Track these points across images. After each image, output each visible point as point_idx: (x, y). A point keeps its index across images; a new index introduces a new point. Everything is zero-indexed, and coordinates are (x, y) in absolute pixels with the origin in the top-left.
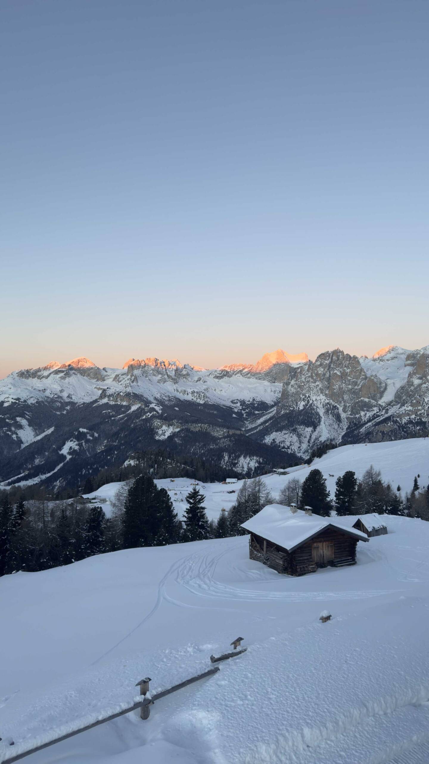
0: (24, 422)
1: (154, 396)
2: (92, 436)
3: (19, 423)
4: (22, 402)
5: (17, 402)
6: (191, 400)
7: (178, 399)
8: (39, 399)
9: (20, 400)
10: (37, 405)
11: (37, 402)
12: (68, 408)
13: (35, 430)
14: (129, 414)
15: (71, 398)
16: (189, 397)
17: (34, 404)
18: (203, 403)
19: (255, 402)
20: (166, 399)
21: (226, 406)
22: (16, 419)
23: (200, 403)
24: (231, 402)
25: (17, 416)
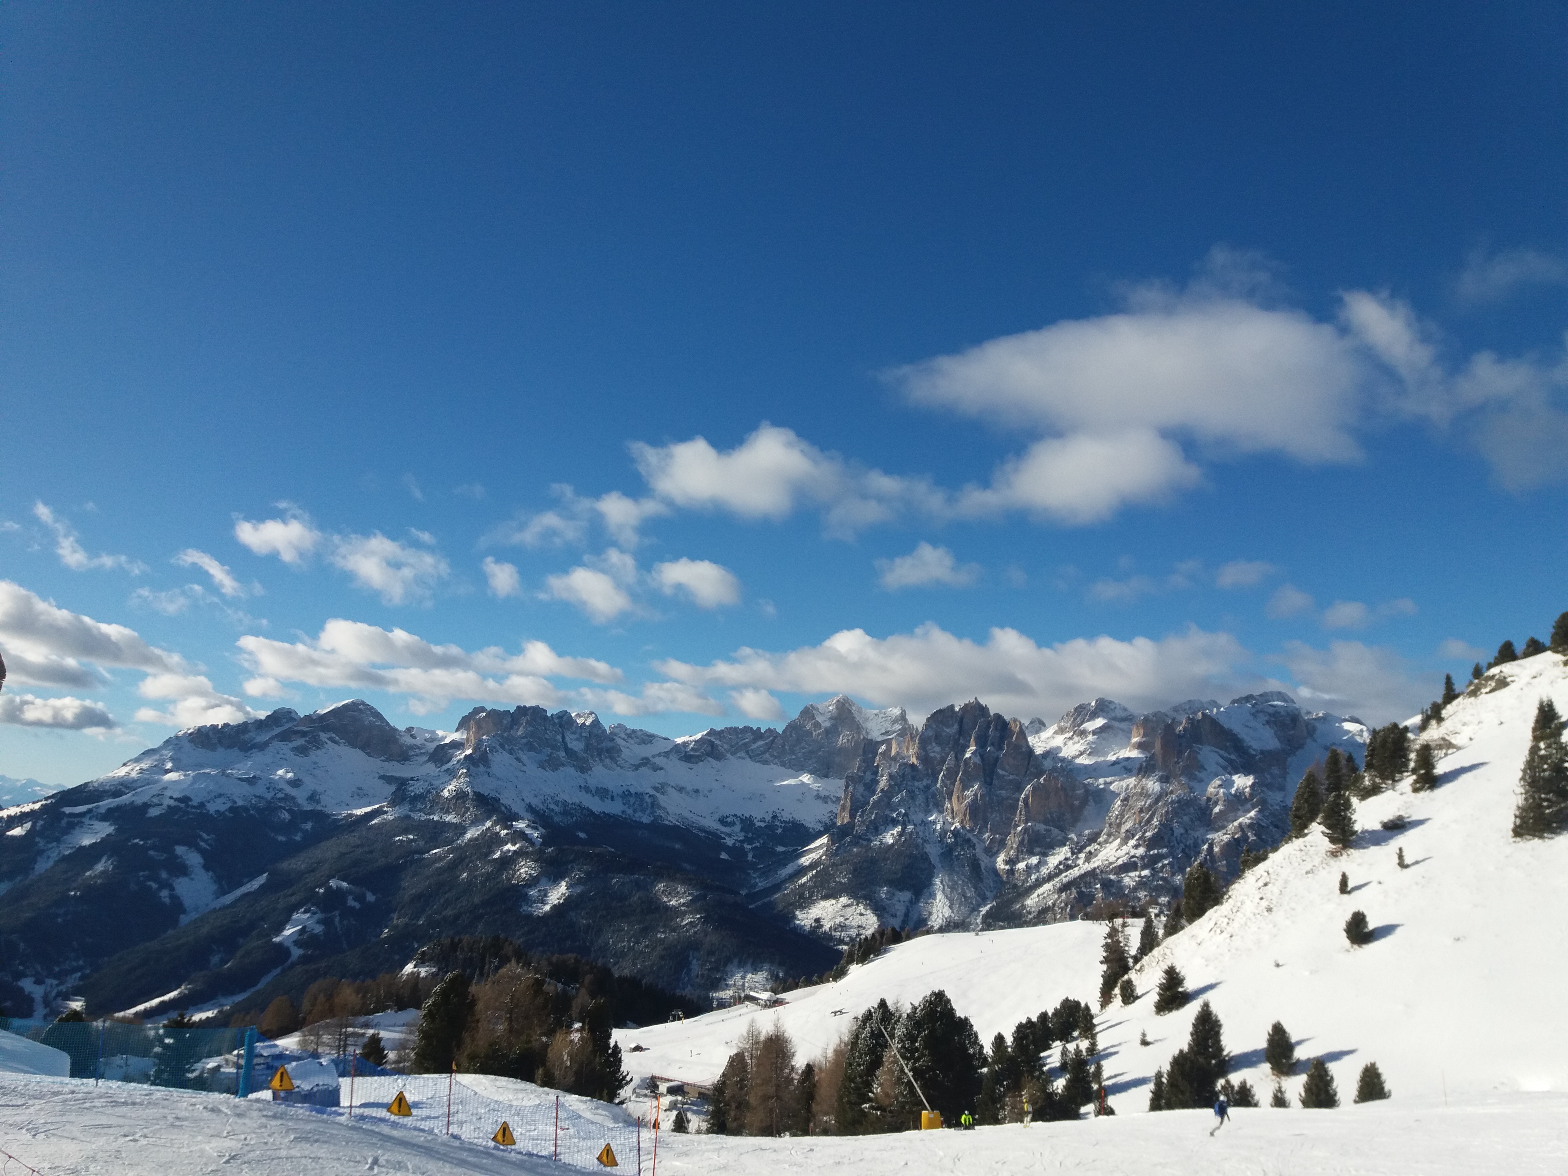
0: (194, 859)
1: (527, 801)
2: (360, 898)
3: (179, 860)
4: (193, 807)
5: (182, 805)
6: (620, 814)
7: (588, 809)
8: (237, 800)
9: (190, 803)
10: (231, 815)
11: (231, 809)
12: (308, 826)
13: (218, 879)
14: (460, 847)
15: (318, 802)
16: (614, 808)
17: (223, 812)
18: (648, 822)
19: (778, 823)
20: (557, 809)
21: (705, 832)
22: (174, 850)
23: (642, 823)
24: (719, 820)
25: (179, 843)
